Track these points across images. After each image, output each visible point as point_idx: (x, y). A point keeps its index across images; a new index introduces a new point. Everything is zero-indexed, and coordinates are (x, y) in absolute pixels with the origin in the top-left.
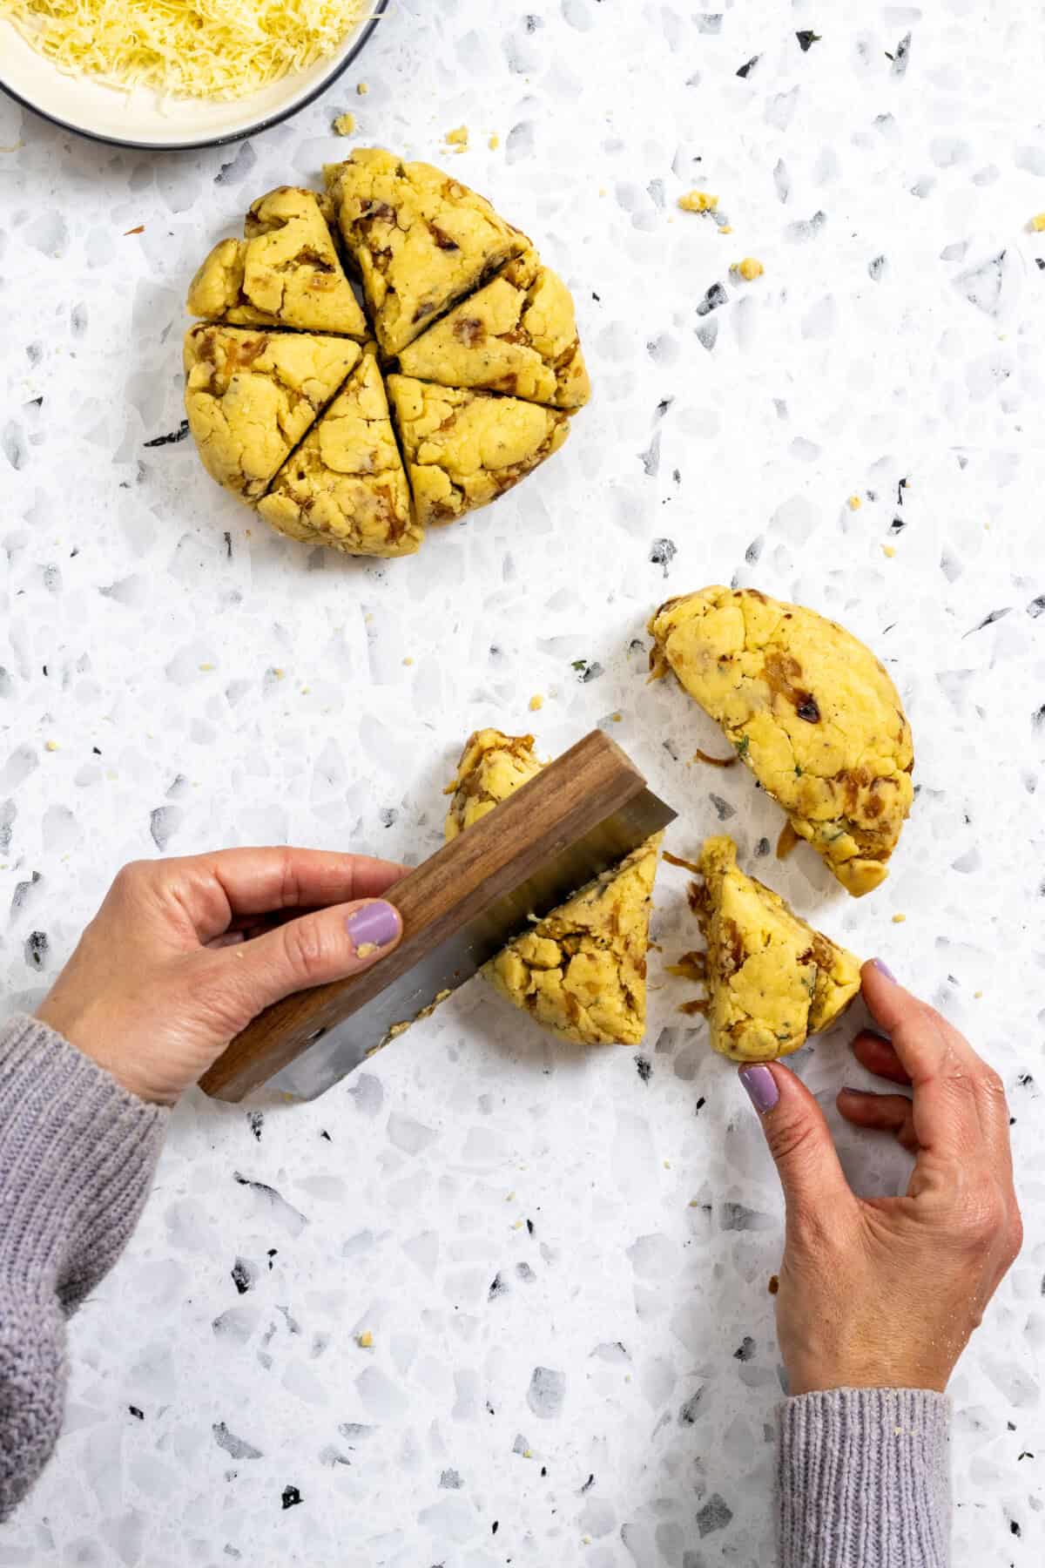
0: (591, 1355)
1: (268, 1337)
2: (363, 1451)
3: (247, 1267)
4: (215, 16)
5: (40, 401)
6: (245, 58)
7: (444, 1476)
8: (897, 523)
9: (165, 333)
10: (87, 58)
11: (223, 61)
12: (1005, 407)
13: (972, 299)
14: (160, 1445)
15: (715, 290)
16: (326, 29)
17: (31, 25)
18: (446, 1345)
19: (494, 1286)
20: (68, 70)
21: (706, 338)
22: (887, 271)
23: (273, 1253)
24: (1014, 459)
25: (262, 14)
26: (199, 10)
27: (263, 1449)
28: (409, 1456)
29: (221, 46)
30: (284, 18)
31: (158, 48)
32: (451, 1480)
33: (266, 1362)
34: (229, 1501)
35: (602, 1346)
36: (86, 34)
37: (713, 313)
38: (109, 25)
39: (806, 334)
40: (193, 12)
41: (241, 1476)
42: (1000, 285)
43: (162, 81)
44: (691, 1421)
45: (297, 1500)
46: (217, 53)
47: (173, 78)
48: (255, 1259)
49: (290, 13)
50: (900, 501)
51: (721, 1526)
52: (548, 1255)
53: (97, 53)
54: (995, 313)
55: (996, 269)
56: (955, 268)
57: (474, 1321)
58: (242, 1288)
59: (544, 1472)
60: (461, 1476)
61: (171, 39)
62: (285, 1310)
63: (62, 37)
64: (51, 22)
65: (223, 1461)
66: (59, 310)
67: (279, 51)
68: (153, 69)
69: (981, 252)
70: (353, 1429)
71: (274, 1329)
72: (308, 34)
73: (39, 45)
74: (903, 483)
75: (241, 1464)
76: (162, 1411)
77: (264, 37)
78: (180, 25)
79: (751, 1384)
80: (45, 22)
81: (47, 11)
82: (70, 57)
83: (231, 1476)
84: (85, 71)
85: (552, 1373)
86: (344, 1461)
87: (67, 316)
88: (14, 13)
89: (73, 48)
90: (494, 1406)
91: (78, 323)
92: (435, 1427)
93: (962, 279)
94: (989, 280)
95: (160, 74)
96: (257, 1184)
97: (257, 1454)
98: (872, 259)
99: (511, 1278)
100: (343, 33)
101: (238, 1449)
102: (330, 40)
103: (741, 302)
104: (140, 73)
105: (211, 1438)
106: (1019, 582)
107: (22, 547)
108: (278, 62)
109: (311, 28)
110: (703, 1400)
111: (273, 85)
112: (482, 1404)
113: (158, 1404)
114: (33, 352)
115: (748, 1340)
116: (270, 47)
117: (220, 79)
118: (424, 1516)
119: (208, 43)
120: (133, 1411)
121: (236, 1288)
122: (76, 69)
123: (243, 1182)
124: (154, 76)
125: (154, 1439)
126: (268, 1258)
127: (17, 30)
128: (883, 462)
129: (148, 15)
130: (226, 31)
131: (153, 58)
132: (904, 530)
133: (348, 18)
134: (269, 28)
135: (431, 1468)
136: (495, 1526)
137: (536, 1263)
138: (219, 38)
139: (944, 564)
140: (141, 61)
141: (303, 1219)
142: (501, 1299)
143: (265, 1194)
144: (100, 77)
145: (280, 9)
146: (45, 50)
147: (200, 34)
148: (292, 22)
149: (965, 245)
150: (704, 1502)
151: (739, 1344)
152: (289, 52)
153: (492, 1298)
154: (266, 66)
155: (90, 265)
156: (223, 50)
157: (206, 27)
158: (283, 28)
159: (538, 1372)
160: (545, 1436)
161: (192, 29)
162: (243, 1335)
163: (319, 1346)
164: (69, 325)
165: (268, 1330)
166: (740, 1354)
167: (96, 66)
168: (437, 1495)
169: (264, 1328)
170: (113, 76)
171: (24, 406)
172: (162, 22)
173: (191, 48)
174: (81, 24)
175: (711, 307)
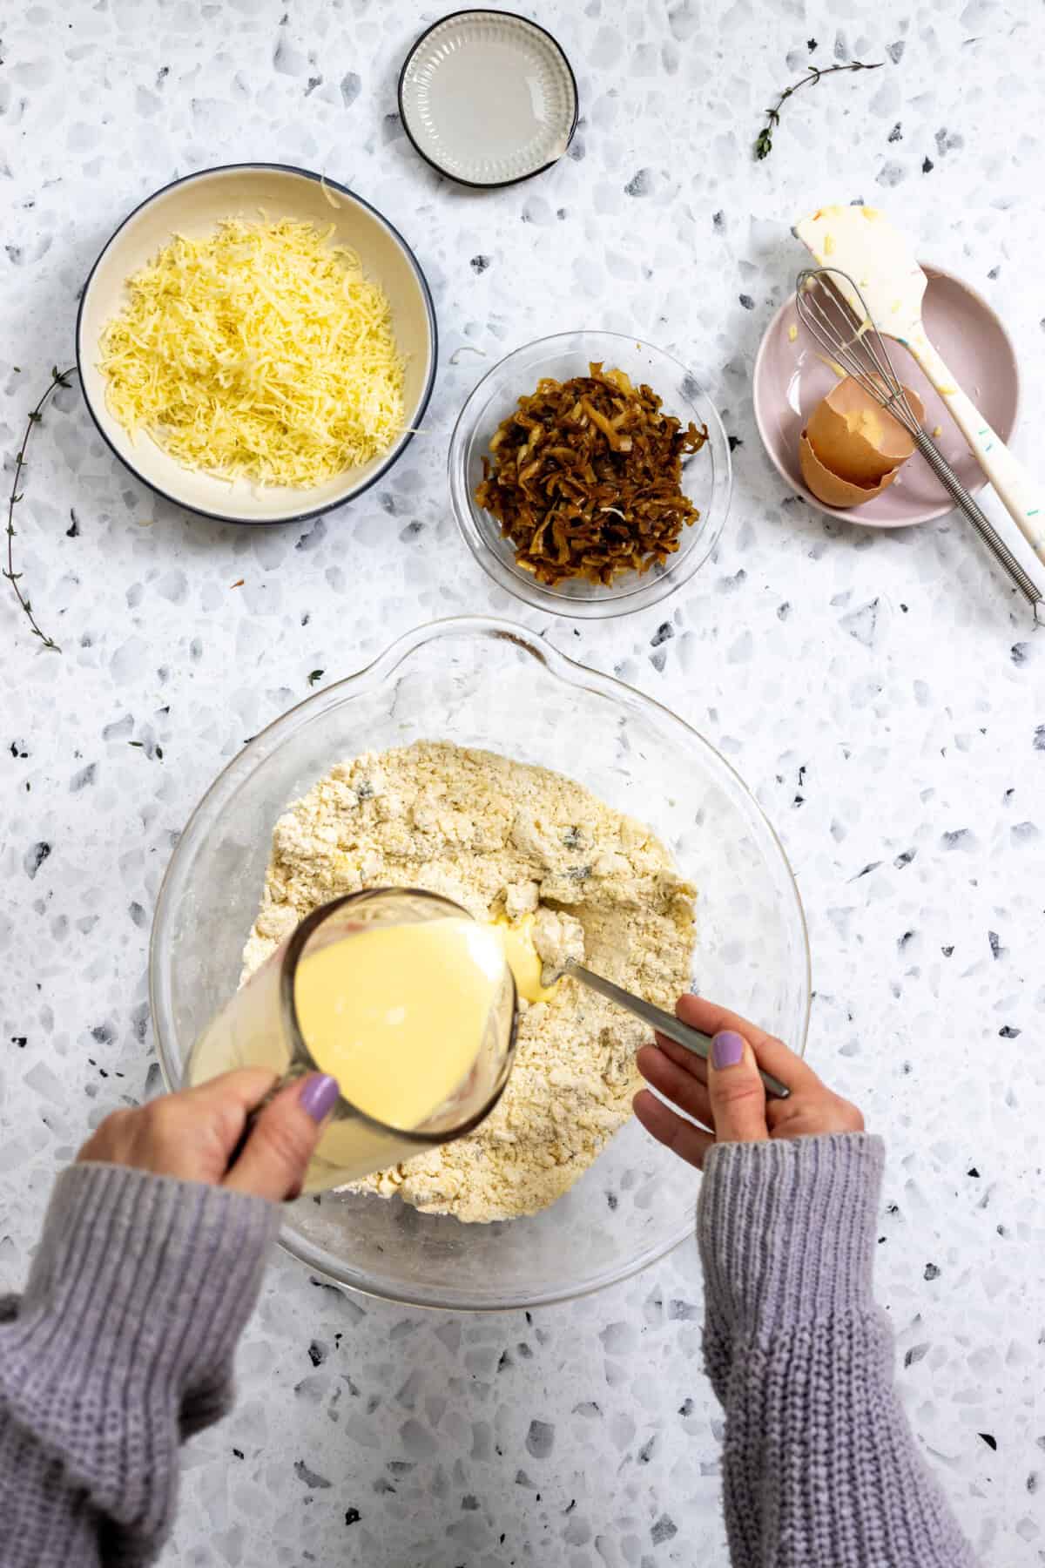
0: (573, 1412)
1: (335, 1398)
2: (406, 1482)
3: (320, 1347)
4: (296, 426)
5: (167, 709)
6: (319, 457)
7: (465, 1500)
8: (799, 799)
9: (260, 658)
10: (201, 455)
11: (302, 458)
12: (878, 714)
13: (854, 634)
14: (256, 1477)
15: (664, 628)
16: (379, 435)
17: (159, 432)
18: (466, 1404)
19: (502, 1361)
20: (187, 466)
21: (658, 663)
22: (791, 614)
23: (339, 1336)
24: (885, 752)
25: (331, 423)
26: (284, 420)
27: (332, 1481)
28: (439, 1487)
29: (301, 448)
30: (347, 426)
31: (252, 448)
32: (470, 1503)
33: (334, 1417)
34: (306, 1519)
35: (581, 1405)
36: (201, 439)
37: (663, 645)
38: (219, 431)
39: (732, 660)
40: (280, 423)
41: (316, 1501)
42: (874, 623)
43: (257, 475)
44: (647, 1460)
45: (357, 1519)
46: (298, 453)
47: (266, 472)
48: (326, 1340)
49: (351, 423)
50: (801, 783)
51: (669, 1538)
52: (542, 1338)
53: (211, 453)
54: (871, 645)
55: (871, 613)
56: (842, 612)
57: (487, 1386)
58: (316, 1363)
59: (538, 1498)
60: (479, 1501)
61: (263, 442)
62: (348, 1378)
63: (183, 440)
64: (174, 429)
65: (302, 1489)
66: (181, 642)
67: (343, 452)
68: (251, 464)
69: (861, 600)
70: (398, 1466)
71: (339, 1392)
72: (365, 438)
73: (166, 449)
74: (803, 770)
75: (314, 1492)
76: (258, 1452)
77: (333, 442)
78: (271, 432)
79: (690, 1433)
80: (170, 431)
81: (173, 423)
82: (189, 455)
83: (308, 1500)
84: (200, 467)
85: (544, 1425)
86: (391, 1489)
87: (188, 647)
88: (149, 424)
89: (191, 448)
90: (502, 1449)
91: (195, 652)
92: (459, 1462)
93: (847, 620)
94: (866, 621)
95: (256, 469)
96: (327, 1286)
97: (327, 1485)
98: (780, 606)
99: (515, 1356)
100: (392, 439)
101: (314, 1481)
102: (383, 443)
103: (684, 636)
104: (240, 468)
105: (293, 1473)
106: (888, 843)
107: (154, 817)
108: (343, 459)
109: (367, 434)
110: (656, 1443)
111: (338, 476)
112: (492, 1448)
113: (254, 1447)
114: (162, 674)
115: (689, 1401)
116: (336, 448)
117: (300, 472)
118: (450, 1530)
119: (291, 445)
120: (236, 1453)
121: (311, 1362)
122: (194, 465)
123: (317, 1284)
124: (251, 470)
125: (251, 1474)
126: (335, 1341)
127: (151, 437)
128: (788, 754)
129: (247, 424)
130: (304, 436)
131: (250, 457)
132: (804, 805)
133: (397, 428)
134: (336, 434)
135: (456, 1493)
136: (503, 1538)
137: (533, 1344)
138: (298, 443)
139: (832, 829)
140: (241, 459)
141: (362, 1312)
142: (507, 1372)
143: (333, 1295)
144: (210, 470)
145: (345, 420)
146: (171, 450)
147: (285, 439)
148: (353, 429)
149: (848, 595)
150: (656, 1520)
151: (682, 1404)
152: (351, 452)
153: (500, 1369)
154: (334, 462)
155: (204, 609)
156: (303, 451)
157: (290, 433)
158: (346, 433)
159: (534, 1424)
160: (537, 1470)
161: (279, 434)
162: (317, 1397)
163: (373, 1405)
164: (189, 652)
165: (335, 1393)
166: (683, 1411)
167: (208, 461)
168: (459, 1514)
169: (333, 1392)
170: (220, 471)
171: (157, 712)
172: (258, 429)
173: (279, 449)
174: (198, 431)
175: (662, 640)
